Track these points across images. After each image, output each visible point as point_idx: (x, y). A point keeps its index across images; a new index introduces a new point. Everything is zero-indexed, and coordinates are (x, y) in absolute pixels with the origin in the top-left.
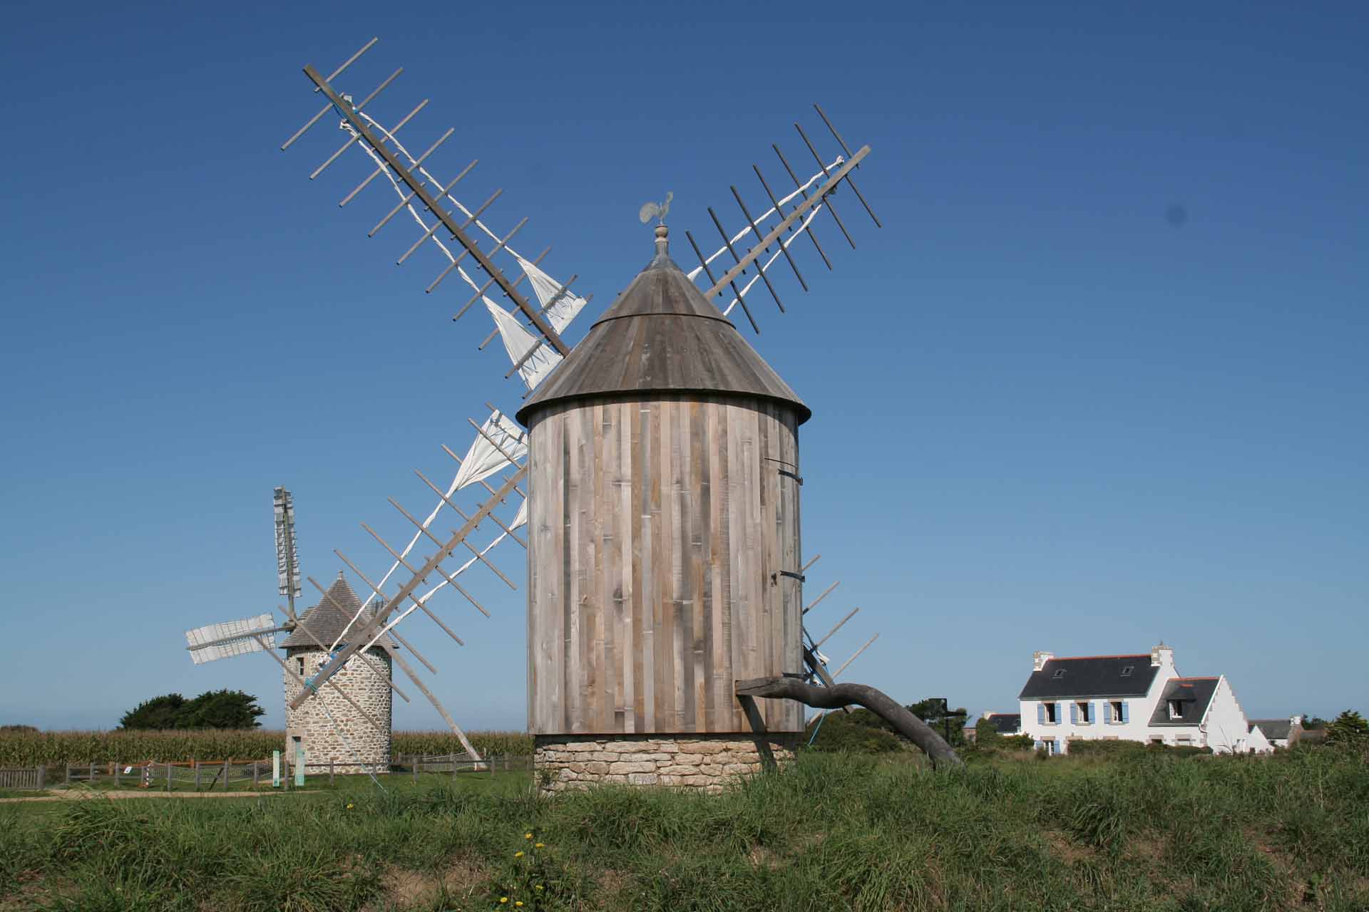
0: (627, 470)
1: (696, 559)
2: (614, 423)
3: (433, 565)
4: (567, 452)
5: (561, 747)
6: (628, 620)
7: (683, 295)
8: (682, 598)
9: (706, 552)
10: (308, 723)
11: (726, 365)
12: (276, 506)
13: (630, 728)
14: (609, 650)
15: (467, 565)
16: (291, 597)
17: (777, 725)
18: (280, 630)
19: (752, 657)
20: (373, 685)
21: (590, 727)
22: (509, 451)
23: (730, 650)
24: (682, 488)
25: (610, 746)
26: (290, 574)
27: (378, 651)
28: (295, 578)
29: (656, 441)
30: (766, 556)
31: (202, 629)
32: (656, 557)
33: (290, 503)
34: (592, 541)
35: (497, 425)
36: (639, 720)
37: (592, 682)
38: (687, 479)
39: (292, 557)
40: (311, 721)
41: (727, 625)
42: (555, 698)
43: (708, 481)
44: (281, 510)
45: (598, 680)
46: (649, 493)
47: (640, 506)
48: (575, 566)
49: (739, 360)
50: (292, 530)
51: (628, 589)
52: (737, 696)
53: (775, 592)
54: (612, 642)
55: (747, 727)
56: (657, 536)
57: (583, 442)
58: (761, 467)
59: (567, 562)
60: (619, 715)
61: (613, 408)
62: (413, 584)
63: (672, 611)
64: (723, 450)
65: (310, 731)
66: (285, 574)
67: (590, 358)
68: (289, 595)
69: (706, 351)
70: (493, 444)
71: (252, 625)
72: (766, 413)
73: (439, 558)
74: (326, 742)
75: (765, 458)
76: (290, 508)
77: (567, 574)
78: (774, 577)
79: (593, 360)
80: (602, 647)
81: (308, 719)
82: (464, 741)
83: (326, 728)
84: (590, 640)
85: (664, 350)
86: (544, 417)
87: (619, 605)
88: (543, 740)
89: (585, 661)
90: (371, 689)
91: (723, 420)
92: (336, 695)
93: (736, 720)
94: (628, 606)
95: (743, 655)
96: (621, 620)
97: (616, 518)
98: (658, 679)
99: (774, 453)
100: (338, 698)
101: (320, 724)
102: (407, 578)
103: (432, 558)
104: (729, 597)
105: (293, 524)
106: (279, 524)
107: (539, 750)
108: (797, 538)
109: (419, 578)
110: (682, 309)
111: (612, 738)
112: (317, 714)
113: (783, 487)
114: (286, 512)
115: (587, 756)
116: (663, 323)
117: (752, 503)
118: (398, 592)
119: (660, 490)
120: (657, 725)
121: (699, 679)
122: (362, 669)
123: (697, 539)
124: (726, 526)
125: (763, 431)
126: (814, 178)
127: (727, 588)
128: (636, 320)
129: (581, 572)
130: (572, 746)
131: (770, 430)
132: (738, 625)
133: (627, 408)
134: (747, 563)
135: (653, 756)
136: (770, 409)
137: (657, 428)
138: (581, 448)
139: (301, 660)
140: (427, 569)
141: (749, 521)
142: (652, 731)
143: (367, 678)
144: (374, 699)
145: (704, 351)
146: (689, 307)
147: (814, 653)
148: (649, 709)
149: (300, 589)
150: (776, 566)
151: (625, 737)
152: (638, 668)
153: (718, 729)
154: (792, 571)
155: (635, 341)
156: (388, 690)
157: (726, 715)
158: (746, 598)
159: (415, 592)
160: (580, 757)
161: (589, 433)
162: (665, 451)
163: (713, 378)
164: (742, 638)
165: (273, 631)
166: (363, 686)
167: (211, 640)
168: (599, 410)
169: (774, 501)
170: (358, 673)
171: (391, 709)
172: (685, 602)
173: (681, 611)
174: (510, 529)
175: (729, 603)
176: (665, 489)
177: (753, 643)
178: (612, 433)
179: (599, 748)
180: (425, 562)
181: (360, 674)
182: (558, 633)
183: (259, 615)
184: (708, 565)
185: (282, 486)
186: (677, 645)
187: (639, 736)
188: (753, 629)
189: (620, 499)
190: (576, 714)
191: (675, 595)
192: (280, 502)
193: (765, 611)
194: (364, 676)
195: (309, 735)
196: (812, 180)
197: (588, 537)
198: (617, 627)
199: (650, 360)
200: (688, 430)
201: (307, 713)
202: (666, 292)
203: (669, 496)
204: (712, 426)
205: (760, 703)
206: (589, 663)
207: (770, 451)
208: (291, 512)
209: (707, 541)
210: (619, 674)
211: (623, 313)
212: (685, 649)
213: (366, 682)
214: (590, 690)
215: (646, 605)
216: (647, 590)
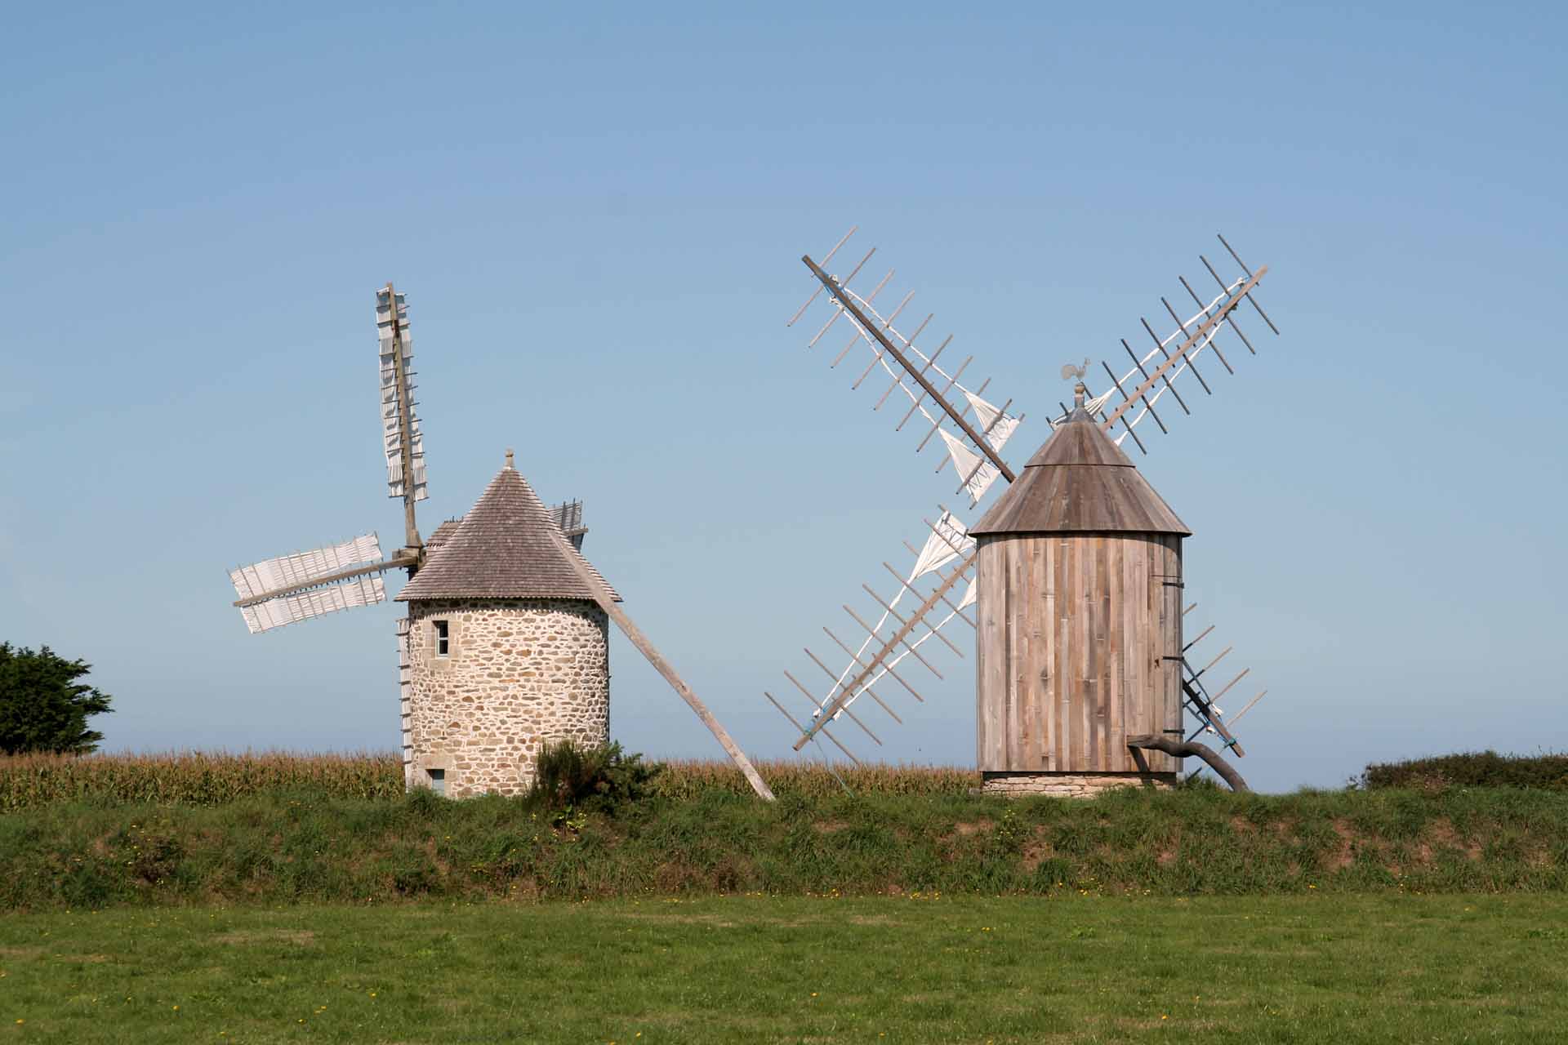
0: (1051, 586)
1: (1099, 651)
2: (1042, 552)
3: (898, 638)
4: (1007, 570)
5: (1003, 780)
6: (1052, 693)
7: (1094, 446)
8: (1089, 678)
9: (1107, 647)
10: (458, 743)
11: (1124, 509)
12: (381, 325)
13: (1052, 768)
14: (1038, 714)
15: (925, 638)
16: (408, 500)
17: (1158, 767)
18: (392, 565)
19: (1139, 719)
20: (577, 674)
21: (1025, 767)
22: (957, 545)
23: (1123, 712)
24: (1090, 600)
25: (1038, 780)
26: (407, 455)
27: (587, 609)
28: (416, 464)
29: (1072, 568)
30: (1151, 647)
31: (258, 566)
32: (1071, 648)
33: (404, 316)
34: (1026, 636)
35: (946, 523)
36: (1059, 762)
37: (1026, 735)
38: (1093, 593)
39: (409, 423)
40: (465, 740)
41: (1121, 697)
42: (999, 746)
43: (1109, 595)
44: (389, 332)
45: (1029, 732)
46: (1067, 604)
47: (1060, 613)
48: (1014, 653)
49: (1134, 502)
50: (409, 370)
51: (1051, 671)
52: (1128, 746)
53: (1158, 672)
54: (1040, 707)
55: (1135, 768)
56: (1072, 634)
57: (1020, 564)
58: (1148, 583)
59: (1008, 649)
60: (1045, 759)
61: (1041, 541)
62: (884, 653)
63: (1082, 687)
64: (1120, 572)
65: (462, 759)
66: (399, 456)
67: (1024, 500)
68: (406, 497)
69: (1109, 495)
70: (944, 539)
71: (342, 558)
72: (1153, 541)
73: (903, 633)
74: (494, 780)
75: (1152, 575)
76: (405, 327)
77: (1008, 659)
78: (1157, 661)
79: (1026, 502)
80: (1033, 710)
81: (458, 737)
82: (755, 780)
83: (493, 755)
84: (1024, 706)
85: (1078, 497)
86: (991, 542)
87: (1045, 681)
88: (989, 775)
89: (1021, 721)
90: (574, 682)
91: (1120, 550)
92: (510, 692)
93: (1127, 763)
94: (1052, 682)
95: (1134, 718)
96: (1046, 693)
97: (1042, 620)
98: (1072, 735)
99: (1159, 571)
100: (515, 697)
101: (483, 747)
102: (879, 648)
103: (898, 633)
104: (1123, 677)
105: (408, 358)
106: (385, 359)
107: (986, 783)
108: (1177, 630)
109: (888, 649)
110: (1092, 460)
111: (1040, 774)
112: (476, 728)
113: (1165, 594)
114: (398, 335)
115: (1023, 787)
116: (1078, 473)
117: (1141, 609)
118: (872, 660)
119: (1074, 602)
120: (1071, 767)
121: (1101, 734)
122: (557, 643)
123: (1100, 636)
124: (1121, 625)
125: (1151, 555)
126: (1217, 299)
127: (1121, 670)
128: (1059, 469)
129: (1019, 658)
130: (1011, 780)
131: (1156, 552)
132: (1130, 696)
133: (1051, 541)
134: (1136, 650)
135: (1069, 787)
136: (1157, 538)
137: (1072, 557)
138: (1018, 569)
139: (443, 627)
140: (894, 642)
141: (1138, 622)
142: (1068, 769)
143: (567, 661)
144: (579, 701)
145: (1108, 497)
146: (1099, 457)
147: (1210, 707)
148: (1066, 755)
149: (424, 485)
150: (1159, 653)
151: (1049, 774)
152: (1058, 726)
153: (1114, 769)
154: (1173, 655)
155: (1058, 489)
156: (604, 683)
157: (1120, 759)
158: (1136, 677)
159: (885, 660)
160: (1017, 787)
161: (1024, 557)
162: (1078, 574)
163: (1113, 520)
164: (1132, 706)
165: (381, 568)
166: (559, 675)
167: (274, 588)
168: (1031, 541)
169: (1158, 606)
170: (552, 649)
171: (608, 718)
172: (1091, 681)
173: (1088, 687)
174: (959, 609)
175: (1123, 681)
176: (1078, 601)
177: (1140, 709)
178: (1041, 560)
179: (1030, 781)
180: (892, 636)
181: (556, 653)
182: (1001, 699)
183: (355, 538)
184: (1109, 656)
185: (390, 285)
186: (1086, 710)
187: (1059, 773)
188: (1141, 700)
189: (1046, 607)
190: (1014, 758)
191: (1085, 676)
192: (387, 316)
193: (1149, 686)
194: (560, 656)
195: (460, 767)
196: (1215, 302)
197: (1022, 632)
198: (1043, 698)
199: (1067, 505)
200: (1094, 558)
201: (456, 725)
202: (1081, 443)
203: (1081, 607)
204: (1112, 556)
205: (1145, 753)
206: (1024, 722)
207: (1156, 570)
208: (406, 335)
209: (1107, 639)
210: (1045, 730)
211: (1049, 462)
212: (1091, 713)
213: (565, 668)
214: (1024, 740)
215: (1064, 682)
216: (1064, 671)
